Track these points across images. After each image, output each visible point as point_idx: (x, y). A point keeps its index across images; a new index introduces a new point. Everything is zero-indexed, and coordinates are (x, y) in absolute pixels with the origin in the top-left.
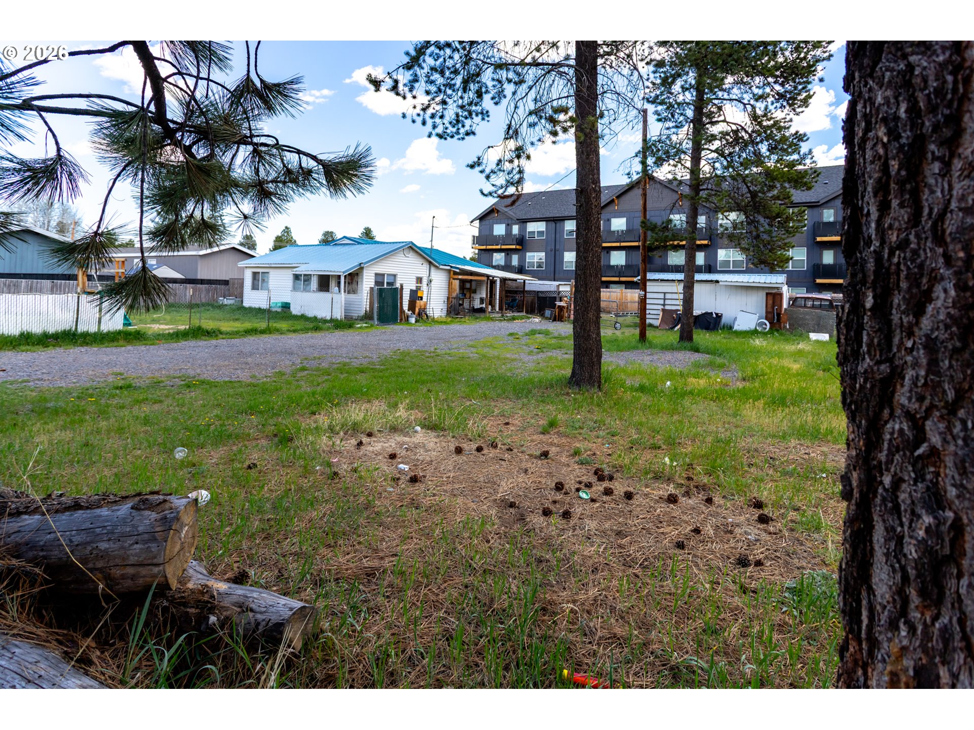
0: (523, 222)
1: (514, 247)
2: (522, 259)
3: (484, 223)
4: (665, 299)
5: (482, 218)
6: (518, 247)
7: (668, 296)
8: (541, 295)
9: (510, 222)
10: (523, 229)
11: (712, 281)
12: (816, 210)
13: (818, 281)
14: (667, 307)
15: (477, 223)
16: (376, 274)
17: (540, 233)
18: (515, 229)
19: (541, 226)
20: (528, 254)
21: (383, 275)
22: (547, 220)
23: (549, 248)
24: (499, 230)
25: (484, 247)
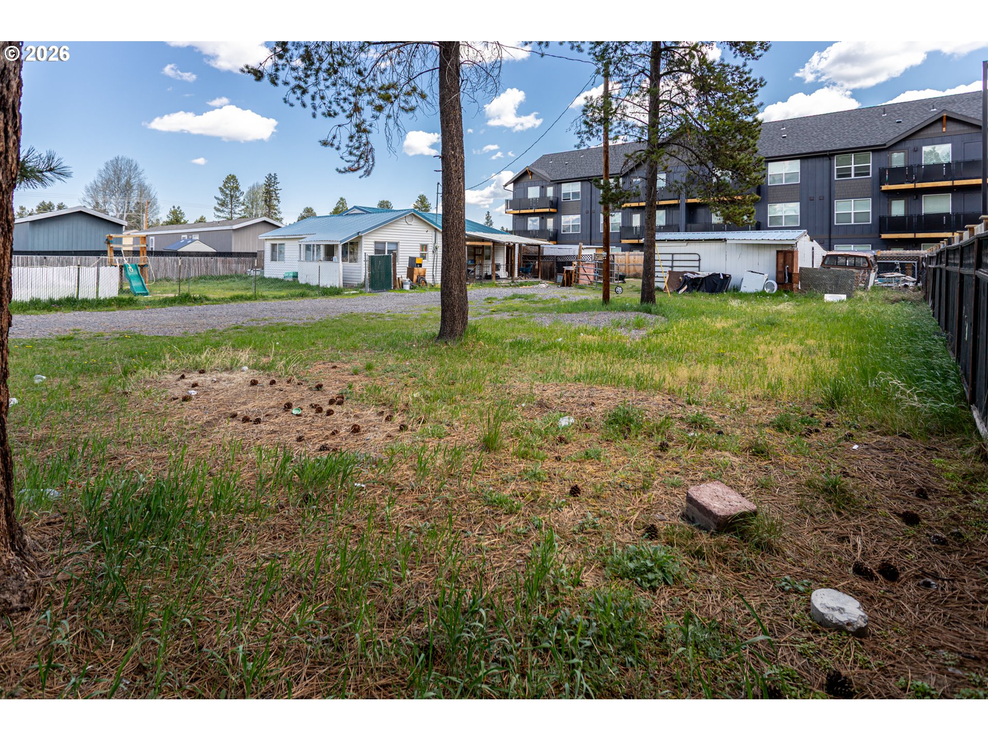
0: (558, 183)
1: (547, 210)
2: (557, 223)
3: (518, 186)
4: (673, 261)
5: (516, 181)
6: (552, 210)
7: (676, 257)
8: (559, 260)
9: (544, 184)
10: (557, 191)
11: (721, 240)
12: (883, 154)
13: (884, 236)
14: (675, 269)
15: (511, 187)
16: (376, 243)
17: (575, 195)
18: (550, 191)
19: (576, 187)
20: (563, 217)
21: (384, 243)
22: (582, 180)
23: (584, 212)
24: (533, 192)
25: (517, 212)
